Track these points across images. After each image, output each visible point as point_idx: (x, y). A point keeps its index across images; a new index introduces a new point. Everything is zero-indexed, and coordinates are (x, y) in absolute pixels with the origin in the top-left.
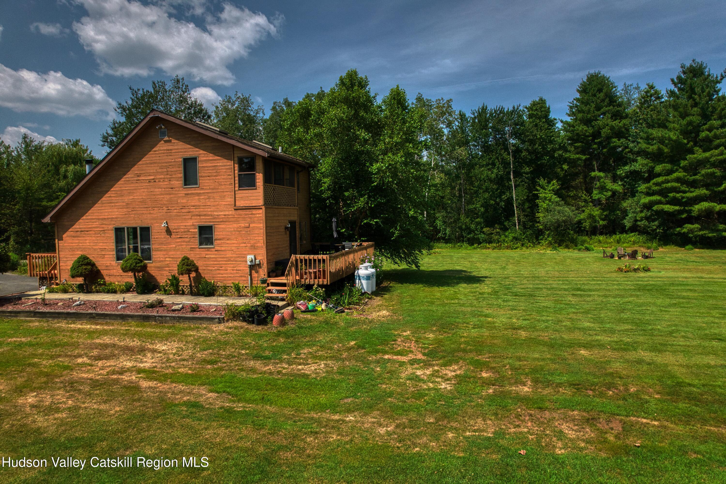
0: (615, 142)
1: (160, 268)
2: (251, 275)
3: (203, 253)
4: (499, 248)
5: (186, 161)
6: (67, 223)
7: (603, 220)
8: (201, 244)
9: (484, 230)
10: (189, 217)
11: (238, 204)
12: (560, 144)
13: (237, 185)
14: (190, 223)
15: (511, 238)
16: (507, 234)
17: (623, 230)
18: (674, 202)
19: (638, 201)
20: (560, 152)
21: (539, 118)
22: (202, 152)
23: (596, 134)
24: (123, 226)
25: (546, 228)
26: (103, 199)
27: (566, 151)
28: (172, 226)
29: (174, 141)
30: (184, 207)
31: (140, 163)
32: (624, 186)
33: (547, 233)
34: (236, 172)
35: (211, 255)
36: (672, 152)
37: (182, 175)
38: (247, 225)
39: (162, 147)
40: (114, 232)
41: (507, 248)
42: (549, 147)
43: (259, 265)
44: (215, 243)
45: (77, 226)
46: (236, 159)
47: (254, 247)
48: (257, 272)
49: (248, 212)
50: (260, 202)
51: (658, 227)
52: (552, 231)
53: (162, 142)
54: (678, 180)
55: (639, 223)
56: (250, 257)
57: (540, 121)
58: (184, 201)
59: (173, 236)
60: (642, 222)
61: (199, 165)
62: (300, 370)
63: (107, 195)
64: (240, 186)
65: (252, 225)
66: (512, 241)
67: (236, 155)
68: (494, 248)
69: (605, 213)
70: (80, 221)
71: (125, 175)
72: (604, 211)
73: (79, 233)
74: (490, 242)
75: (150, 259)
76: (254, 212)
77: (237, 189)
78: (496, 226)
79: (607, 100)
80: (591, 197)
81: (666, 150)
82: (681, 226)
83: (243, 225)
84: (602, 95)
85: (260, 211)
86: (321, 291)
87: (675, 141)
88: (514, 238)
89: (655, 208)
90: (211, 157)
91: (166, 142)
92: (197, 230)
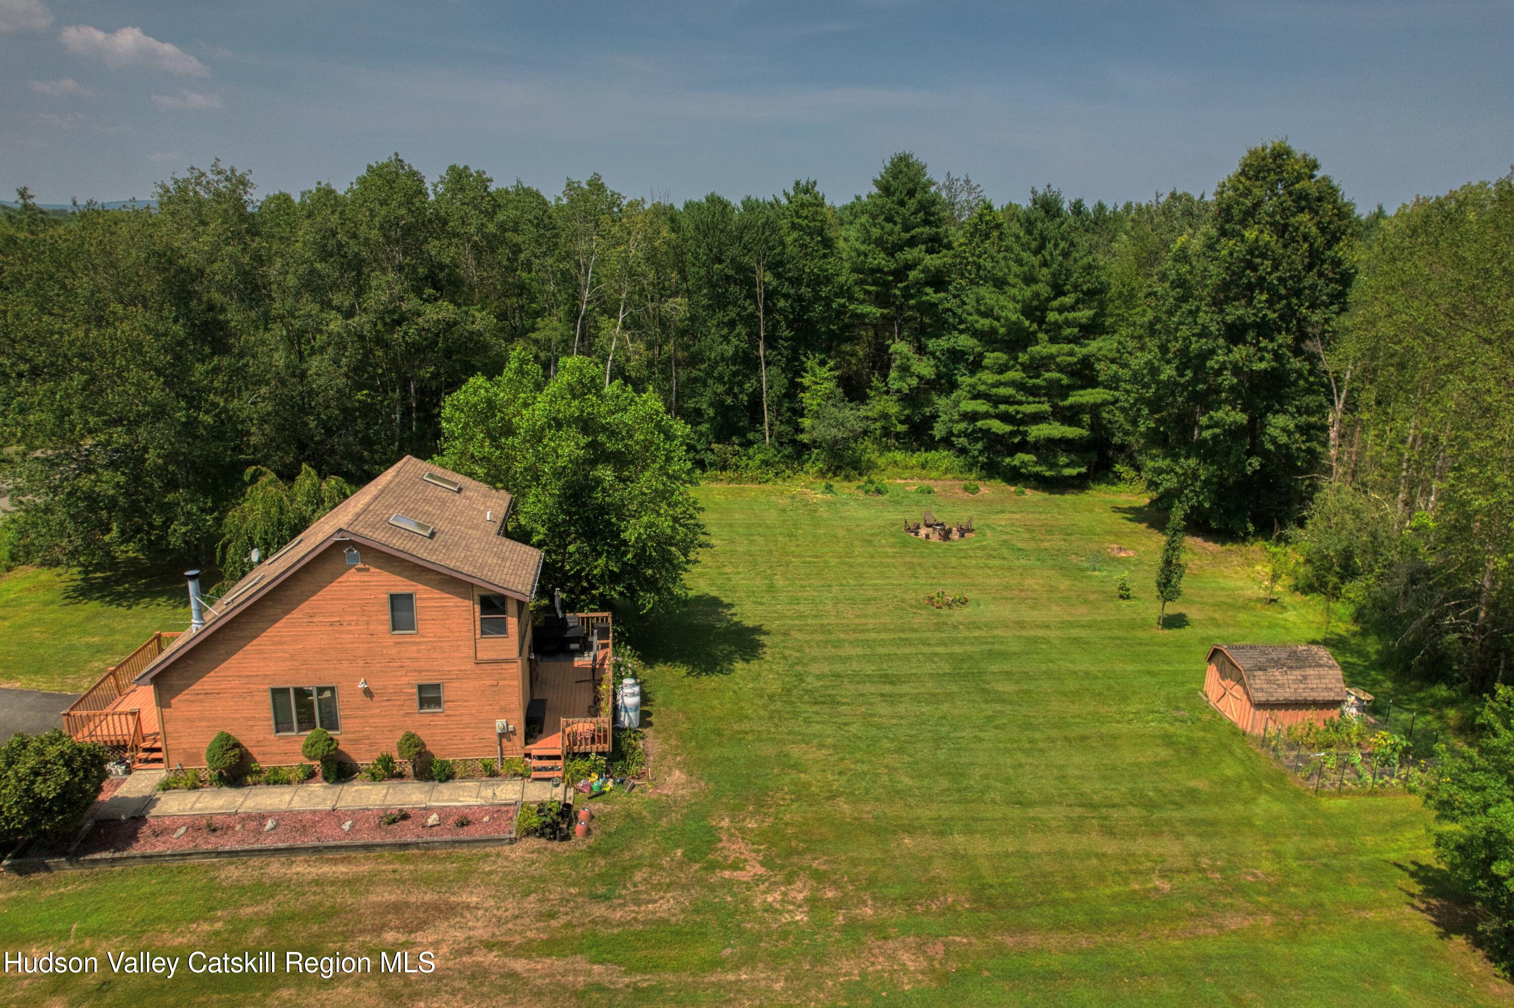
0: (927, 294)
1: (356, 741)
2: (501, 744)
3: (427, 720)
4: (739, 480)
5: (394, 598)
6: (178, 683)
7: (901, 422)
8: (421, 706)
9: (714, 446)
10: (403, 673)
11: (480, 656)
12: (842, 286)
13: (478, 632)
14: (405, 680)
15: (758, 462)
16: (751, 451)
17: (931, 445)
18: (1005, 418)
19: (957, 404)
20: (842, 301)
21: (810, 234)
22: (421, 587)
23: (900, 273)
24: (286, 686)
25: (815, 444)
26: (247, 648)
27: (851, 299)
28: (375, 685)
29: (372, 570)
30: (392, 660)
31: (314, 598)
32: (937, 367)
33: (816, 451)
34: (478, 614)
35: (439, 721)
36: (1008, 334)
37: (389, 617)
38: (495, 683)
39: (352, 578)
40: (269, 694)
41: (753, 479)
42: (824, 291)
43: (514, 733)
44: (445, 706)
45: (197, 687)
46: (477, 598)
47: (504, 711)
48: (510, 740)
49: (495, 666)
50: (515, 653)
51: (981, 452)
52: (824, 450)
53: (353, 570)
54: (1013, 383)
55: (954, 439)
56: (500, 723)
57: (812, 239)
58: (394, 651)
59: (376, 698)
60: (961, 440)
61: (417, 604)
62: (654, 913)
63: (254, 642)
64: (483, 633)
65: (501, 683)
66: (759, 467)
67: (476, 593)
68: (731, 481)
69: (907, 412)
70: (204, 679)
71: (288, 613)
72: (905, 408)
73: (201, 697)
74: (724, 468)
75: (337, 729)
76: (505, 666)
77: (478, 636)
78: (734, 438)
79: (921, 215)
80: (886, 385)
81: (1002, 331)
82: (1011, 454)
83: (487, 683)
84: (912, 204)
85: (515, 665)
86: (602, 761)
87: (1014, 323)
88: (763, 461)
89: (979, 424)
90: (437, 594)
91: (359, 570)
92: (415, 690)
